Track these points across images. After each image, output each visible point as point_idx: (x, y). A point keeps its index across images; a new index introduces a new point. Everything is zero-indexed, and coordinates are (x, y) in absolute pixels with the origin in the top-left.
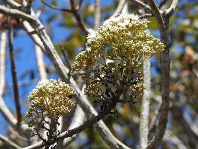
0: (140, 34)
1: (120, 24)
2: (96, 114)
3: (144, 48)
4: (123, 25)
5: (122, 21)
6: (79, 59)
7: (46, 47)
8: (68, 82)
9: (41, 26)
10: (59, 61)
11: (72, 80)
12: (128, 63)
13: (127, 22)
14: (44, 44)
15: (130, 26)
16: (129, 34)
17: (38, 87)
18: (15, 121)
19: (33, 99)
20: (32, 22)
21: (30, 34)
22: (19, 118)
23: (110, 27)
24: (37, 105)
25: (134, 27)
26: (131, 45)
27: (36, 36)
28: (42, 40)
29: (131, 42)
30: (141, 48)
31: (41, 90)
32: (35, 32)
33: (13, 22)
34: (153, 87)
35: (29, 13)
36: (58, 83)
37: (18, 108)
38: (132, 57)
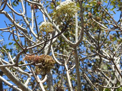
0: (73, 6)
1: (66, 3)
2: (60, 32)
3: (74, 10)
4: (67, 4)
5: (67, 2)
6: (54, 15)
7: (45, 13)
8: (52, 23)
9: (43, 7)
10: (49, 17)
11: (53, 23)
12: (69, 15)
13: (68, 3)
14: (44, 12)
15: (69, 4)
16: (69, 6)
17: (42, 24)
18: (37, 36)
19: (40, 28)
20: (40, 6)
21: (40, 9)
22: (38, 35)
23: (63, 4)
24: (42, 30)
25: (70, 4)
26: (70, 9)
27: (41, 10)
28: (43, 11)
29: (70, 8)
30: (73, 10)
31: (43, 25)
32: (41, 9)
33: (35, 6)
34: (79, 25)
35: (39, 3)
36: (48, 23)
37: (38, 32)
38: (70, 13)
